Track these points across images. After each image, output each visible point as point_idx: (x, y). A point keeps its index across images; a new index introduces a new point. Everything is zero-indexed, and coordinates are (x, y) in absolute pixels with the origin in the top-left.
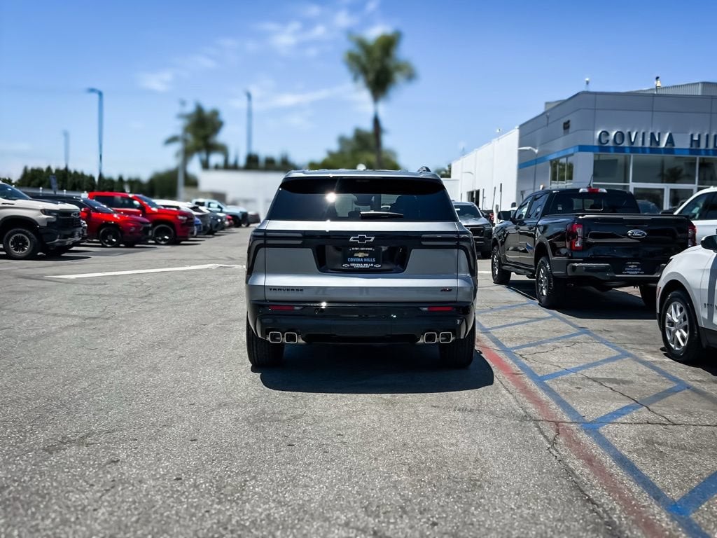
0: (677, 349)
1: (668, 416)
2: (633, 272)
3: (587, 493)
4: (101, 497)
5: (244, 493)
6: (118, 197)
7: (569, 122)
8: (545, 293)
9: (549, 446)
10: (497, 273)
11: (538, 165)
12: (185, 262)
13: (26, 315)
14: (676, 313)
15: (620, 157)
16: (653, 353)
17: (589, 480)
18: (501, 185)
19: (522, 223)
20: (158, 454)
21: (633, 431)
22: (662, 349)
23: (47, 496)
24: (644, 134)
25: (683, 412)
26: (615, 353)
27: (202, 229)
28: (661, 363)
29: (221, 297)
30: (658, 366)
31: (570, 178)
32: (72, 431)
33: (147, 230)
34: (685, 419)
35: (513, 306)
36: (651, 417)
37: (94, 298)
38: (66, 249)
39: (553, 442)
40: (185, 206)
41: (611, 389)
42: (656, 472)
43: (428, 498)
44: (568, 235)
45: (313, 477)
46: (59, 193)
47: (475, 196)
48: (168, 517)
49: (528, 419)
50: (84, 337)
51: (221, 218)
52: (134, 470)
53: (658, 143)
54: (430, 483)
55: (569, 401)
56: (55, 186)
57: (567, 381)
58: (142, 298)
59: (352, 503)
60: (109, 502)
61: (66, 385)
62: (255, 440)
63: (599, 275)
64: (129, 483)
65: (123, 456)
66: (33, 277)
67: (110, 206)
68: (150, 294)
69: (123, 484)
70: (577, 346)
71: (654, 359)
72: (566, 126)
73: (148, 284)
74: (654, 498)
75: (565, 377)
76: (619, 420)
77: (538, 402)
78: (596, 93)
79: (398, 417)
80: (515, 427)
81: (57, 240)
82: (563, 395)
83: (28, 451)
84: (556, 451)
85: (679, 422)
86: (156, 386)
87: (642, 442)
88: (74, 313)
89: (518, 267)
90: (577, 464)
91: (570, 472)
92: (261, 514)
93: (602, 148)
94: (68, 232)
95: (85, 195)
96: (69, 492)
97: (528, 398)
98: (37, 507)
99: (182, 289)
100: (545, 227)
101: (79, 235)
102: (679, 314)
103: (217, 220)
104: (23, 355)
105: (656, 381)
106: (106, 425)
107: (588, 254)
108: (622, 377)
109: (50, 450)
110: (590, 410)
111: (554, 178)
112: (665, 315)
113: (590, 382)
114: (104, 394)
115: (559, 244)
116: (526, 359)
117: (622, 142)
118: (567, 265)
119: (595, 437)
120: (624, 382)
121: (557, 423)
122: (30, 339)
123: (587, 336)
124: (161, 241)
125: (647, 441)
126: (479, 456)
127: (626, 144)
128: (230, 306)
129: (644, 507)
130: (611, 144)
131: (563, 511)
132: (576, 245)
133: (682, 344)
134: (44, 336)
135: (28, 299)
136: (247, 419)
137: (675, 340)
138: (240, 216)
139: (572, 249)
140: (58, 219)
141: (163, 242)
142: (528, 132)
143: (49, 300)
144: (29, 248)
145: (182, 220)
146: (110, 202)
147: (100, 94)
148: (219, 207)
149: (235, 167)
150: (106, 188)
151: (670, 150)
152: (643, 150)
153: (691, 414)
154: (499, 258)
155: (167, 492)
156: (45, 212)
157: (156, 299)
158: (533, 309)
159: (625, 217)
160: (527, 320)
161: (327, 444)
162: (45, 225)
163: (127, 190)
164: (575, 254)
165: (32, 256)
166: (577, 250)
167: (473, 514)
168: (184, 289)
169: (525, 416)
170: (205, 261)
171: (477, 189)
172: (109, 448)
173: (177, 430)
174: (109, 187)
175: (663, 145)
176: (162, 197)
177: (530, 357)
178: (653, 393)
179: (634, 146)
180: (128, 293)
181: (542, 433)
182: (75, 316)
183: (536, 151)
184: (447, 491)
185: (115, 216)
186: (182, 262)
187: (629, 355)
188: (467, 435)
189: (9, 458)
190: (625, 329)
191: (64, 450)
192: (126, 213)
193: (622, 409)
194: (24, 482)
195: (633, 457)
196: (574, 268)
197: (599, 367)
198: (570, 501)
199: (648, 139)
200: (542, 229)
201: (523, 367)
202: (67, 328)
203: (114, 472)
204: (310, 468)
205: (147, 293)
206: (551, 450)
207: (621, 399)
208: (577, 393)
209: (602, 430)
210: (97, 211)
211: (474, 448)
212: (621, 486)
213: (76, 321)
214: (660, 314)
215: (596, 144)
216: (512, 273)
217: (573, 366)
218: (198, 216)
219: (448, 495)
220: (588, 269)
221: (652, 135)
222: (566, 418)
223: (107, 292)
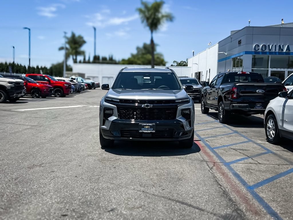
0: (271, 138)
1: (258, 161)
2: (258, 108)
3: (219, 183)
4: (51, 181)
6: (39, 76)
7: (241, 40)
8: (221, 117)
9: (209, 169)
10: (203, 109)
11: (227, 60)
12: (69, 104)
14: (271, 124)
15: (265, 56)
17: (221, 179)
18: (210, 69)
19: (214, 87)
20: (68, 170)
21: (243, 166)
24: (276, 45)
25: (265, 160)
26: (246, 140)
27: (75, 90)
29: (85, 118)
30: (262, 145)
31: (241, 66)
32: (36, 163)
33: (51, 90)
34: (265, 162)
35: (207, 122)
36: (252, 161)
37: (34, 118)
39: (211, 168)
40: (67, 80)
41: (240, 152)
46: (12, 74)
47: (198, 75)
49: (204, 161)
50: (33, 133)
52: (60, 174)
53: (282, 50)
55: (221, 156)
56: (11, 71)
57: (223, 149)
58: (53, 118)
60: (53, 182)
61: (30, 149)
62: (102, 166)
63: (243, 109)
64: (59, 177)
65: (56, 170)
66: (6, 110)
67: (35, 80)
68: (56, 117)
69: (57, 178)
70: (231, 137)
72: (240, 42)
73: (55, 113)
74: (243, 185)
75: (222, 148)
76: (239, 162)
77: (209, 156)
78: (253, 27)
79: (155, 160)
80: (198, 163)
81: (15, 95)
82: (220, 154)
83: (22, 168)
84: (212, 171)
85: (263, 163)
86: (64, 149)
87: (245, 169)
89: (212, 106)
91: (215, 177)
93: (256, 52)
94: (19, 91)
95: (24, 75)
96: (39, 179)
97: (205, 155)
99: (69, 115)
100: (223, 89)
101: (24, 93)
103: (81, 86)
105: (259, 150)
106: (48, 161)
107: (240, 100)
108: (246, 148)
109: (30, 168)
110: (228, 159)
111: (234, 66)
112: (267, 125)
113: (232, 150)
114: (45, 152)
115: (227, 96)
116: (208, 142)
117: (265, 50)
118: (230, 105)
119: (228, 167)
120: (246, 150)
121: (214, 163)
123: (237, 134)
124: (57, 95)
125: (247, 169)
126: (183, 172)
127: (267, 50)
128: (89, 122)
130: (260, 50)
132: (234, 96)
133: (273, 136)
135: (7, 119)
136: (99, 160)
137: (270, 135)
138: (91, 84)
139: (232, 98)
140: (15, 86)
141: (58, 96)
142: (222, 45)
143: (16, 119)
144: (3, 98)
145: (66, 86)
146: (35, 78)
148: (82, 80)
149: (89, 62)
150: (32, 72)
151: (288, 53)
152: (275, 53)
153: (268, 161)
154: (204, 103)
156: (10, 83)
157: (59, 119)
158: (216, 124)
159: (255, 85)
160: (213, 128)
161: (128, 168)
162: (10, 88)
163: (41, 73)
164: (234, 100)
165: (4, 102)
166: (235, 98)
168: (70, 115)
169: (203, 160)
170: (77, 104)
171: (199, 71)
172: (50, 168)
173: (74, 163)
175: (285, 51)
176: (56, 76)
177: (210, 141)
178: (256, 154)
179: (271, 51)
180: (47, 116)
181: (208, 165)
182: (28, 125)
183: (226, 54)
184: (169, 181)
185: (38, 84)
186: (67, 104)
187: (252, 141)
188: (180, 166)
189: (17, 170)
191: (35, 168)
192: (42, 83)
193: (241, 159)
195: (240, 174)
196: (233, 106)
197: (237, 145)
198: (212, 185)
199: (278, 48)
200: (221, 89)
201: (206, 145)
203: (53, 174)
206: (210, 171)
207: (242, 156)
208: (226, 153)
209: (231, 165)
210: (30, 82)
211: (181, 170)
213: (28, 127)
214: (265, 125)
215: (253, 50)
216: (210, 109)
217: (227, 144)
218: (73, 84)
220: (239, 107)
221: (280, 46)
222: (218, 161)
223: (39, 116)
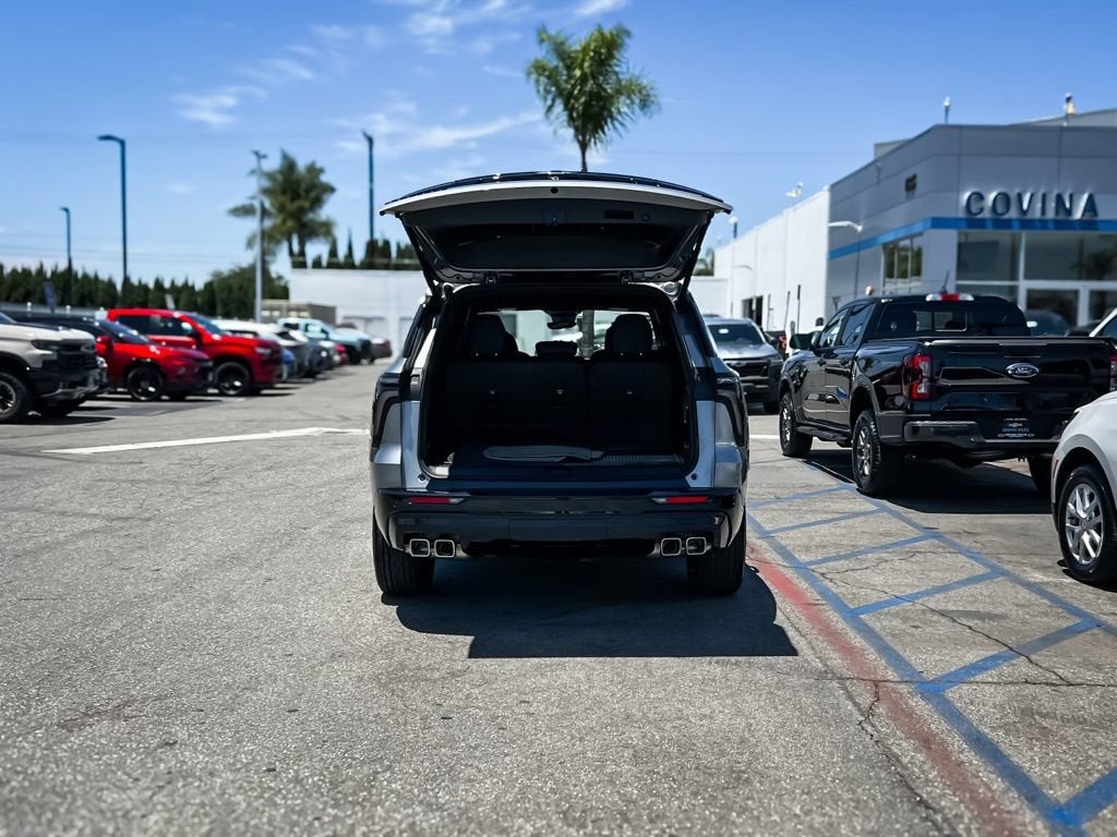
0: (1084, 562)
1: (1060, 672)
2: (1014, 435)
3: (919, 791)
4: (152, 797)
5: (374, 791)
6: (156, 317)
7: (914, 177)
8: (867, 472)
9: (861, 718)
10: (788, 439)
11: (862, 252)
12: (270, 424)
13: (16, 515)
14: (1084, 505)
15: (1003, 236)
16: (1043, 569)
17: (923, 772)
18: (799, 287)
19: (830, 354)
20: (237, 732)
21: (1000, 695)
22: (1060, 563)
23: (69, 797)
24: (1044, 196)
25: (1087, 664)
26: (980, 570)
27: (296, 369)
28: (1056, 585)
29: (330, 482)
30: (1051, 590)
31: (917, 272)
32: (101, 696)
33: (204, 372)
34: (1088, 675)
35: (811, 494)
36: (1033, 672)
37: (123, 485)
38: (74, 404)
39: (869, 713)
40: (267, 331)
41: (970, 628)
42: (1032, 760)
43: (664, 800)
44: (904, 374)
45: (482, 766)
46: (59, 312)
47: (754, 308)
48: (256, 826)
49: (830, 676)
50: (111, 550)
51: (327, 350)
52: (201, 757)
53: (1069, 212)
54: (666, 776)
55: (898, 648)
56: (52, 300)
57: (897, 615)
58: (201, 484)
59: (543, 807)
60: (164, 804)
61: (87, 626)
62: (389, 710)
63: (958, 441)
64: (194, 776)
65: (182, 735)
66: (21, 451)
67: (143, 331)
68: (214, 479)
69: (185, 778)
70: (919, 557)
71: (1046, 579)
72: (911, 185)
73: (211, 462)
74: (1027, 798)
75: (894, 609)
76: (979, 678)
77: (847, 650)
78: (960, 127)
80: (808, 689)
81: (60, 391)
82: (889, 638)
83: (34, 729)
84: (873, 726)
85: (1079, 681)
86: (229, 628)
87: (1015, 713)
88: (93, 510)
89: (824, 427)
90: (906, 749)
91: (892, 759)
92: (401, 822)
93: (972, 221)
94: (77, 378)
95: (101, 315)
96: (101, 789)
97: (831, 643)
98: (55, 812)
99: (265, 470)
100: (869, 361)
101: (95, 382)
102: (1087, 505)
103: (319, 353)
104: (16, 578)
105: (1046, 614)
106: (153, 688)
107: (939, 406)
108: (989, 609)
109: (68, 726)
110: (931, 663)
111: (889, 274)
112: (1065, 506)
113: (935, 618)
114: (148, 640)
115: (890, 389)
116: (831, 580)
117: (1007, 212)
118: (904, 425)
119: (938, 703)
120: (991, 617)
121: (876, 683)
122: (26, 553)
123: (936, 542)
124: (228, 389)
125: (1023, 711)
126: (747, 735)
127: (1013, 214)
128: (345, 497)
129: (1009, 812)
130: (987, 214)
131: (878, 819)
132: (919, 391)
133: (1093, 555)
134: (48, 547)
135: (18, 488)
136: (376, 678)
137: (1081, 547)
138: (358, 347)
139: (912, 397)
140: (60, 356)
141: (232, 392)
142: (844, 198)
143: (51, 489)
144: (14, 405)
145: (261, 355)
146: (144, 326)
147: (122, 143)
148: (323, 331)
149: (349, 264)
150: (136, 302)
151: (1090, 222)
152: (1043, 224)
153: (1099, 668)
154: (791, 414)
155: (253, 789)
156: (38, 344)
157: (225, 486)
158: (848, 499)
159: (1002, 343)
160: (836, 516)
161: (504, 717)
162: (40, 365)
163: (170, 304)
164: (917, 407)
165: (19, 418)
166: (922, 398)
167: (734, 823)
168: (270, 469)
169: (825, 671)
170: (301, 424)
171: (758, 295)
172: (160, 723)
173: (268, 694)
174: (139, 300)
175: (1078, 214)
176: (227, 316)
177: (838, 576)
178: (1039, 635)
179: (1029, 216)
180: (179, 477)
181: (850, 697)
182: (95, 515)
183: (860, 228)
184: (693, 788)
185: (153, 348)
186: (263, 426)
187: (1004, 573)
188: (729, 701)
189: (7, 738)
190: (1001, 530)
191: (91, 726)
192: (170, 343)
193: (985, 660)
194: (33, 774)
195: (997, 736)
196: (916, 429)
197: (952, 593)
198: (891, 804)
199: (1052, 205)
200: (862, 363)
201: (824, 593)
202: (84, 534)
203: (169, 761)
204: (478, 753)
205: (209, 476)
206: (865, 725)
207: (982, 644)
208: (913, 635)
209: (952, 694)
210: (122, 341)
211: (740, 723)
212: (976, 781)
213: (97, 524)
214: (1056, 505)
215: (962, 214)
216: (815, 438)
217: (909, 592)
218: (289, 348)
219: (695, 794)
220: (939, 431)
221: (1059, 197)
222: (891, 675)
223: (146, 476)
